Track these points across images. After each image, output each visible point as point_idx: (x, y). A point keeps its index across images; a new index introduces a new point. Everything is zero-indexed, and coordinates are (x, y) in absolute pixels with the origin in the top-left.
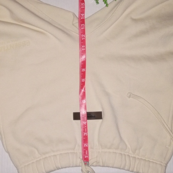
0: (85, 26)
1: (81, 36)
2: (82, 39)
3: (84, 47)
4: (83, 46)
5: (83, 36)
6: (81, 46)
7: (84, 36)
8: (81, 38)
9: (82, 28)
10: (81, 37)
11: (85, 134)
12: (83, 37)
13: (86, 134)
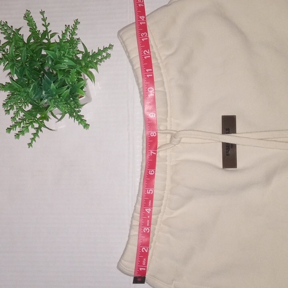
0: (147, 35)
1: (143, 52)
2: (145, 57)
3: (149, 71)
4: (147, 70)
5: (145, 52)
6: (145, 70)
7: (149, 53)
8: (143, 57)
9: (143, 40)
10: (143, 54)
11: (145, 229)
12: (147, 53)
13: (148, 230)
